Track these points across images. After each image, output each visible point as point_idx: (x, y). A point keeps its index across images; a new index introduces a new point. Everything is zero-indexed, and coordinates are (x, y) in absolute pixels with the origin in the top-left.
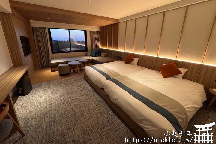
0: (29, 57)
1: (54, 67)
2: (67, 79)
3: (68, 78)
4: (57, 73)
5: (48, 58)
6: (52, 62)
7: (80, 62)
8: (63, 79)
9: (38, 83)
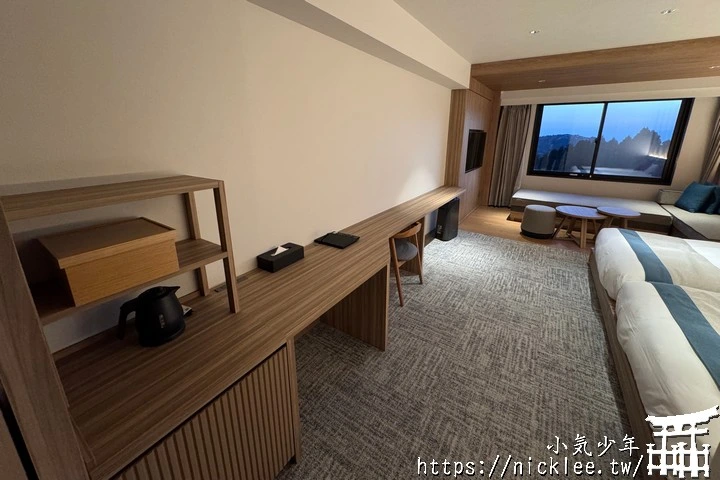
0: (474, 174)
1: (517, 209)
2: (536, 246)
3: (538, 246)
4: (517, 226)
5: (514, 185)
6: (518, 195)
7: (600, 213)
8: (525, 244)
9: (470, 231)
